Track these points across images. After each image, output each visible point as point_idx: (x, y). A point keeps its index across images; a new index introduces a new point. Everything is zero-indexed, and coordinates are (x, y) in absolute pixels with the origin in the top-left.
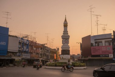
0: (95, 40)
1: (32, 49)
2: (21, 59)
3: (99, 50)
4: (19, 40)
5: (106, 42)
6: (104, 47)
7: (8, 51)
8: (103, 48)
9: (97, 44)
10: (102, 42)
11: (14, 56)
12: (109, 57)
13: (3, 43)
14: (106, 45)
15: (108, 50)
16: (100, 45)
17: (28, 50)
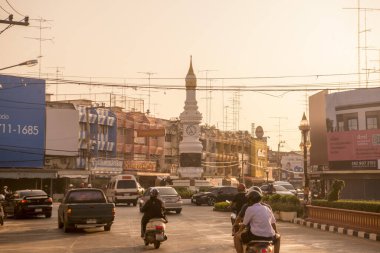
0: (337, 109)
1: (130, 140)
2: (87, 176)
3: (348, 143)
4: (81, 114)
5: (370, 117)
6: (363, 133)
7: (47, 153)
8: (359, 137)
9: (341, 124)
10: (357, 118)
11: (67, 169)
12: (376, 168)
13: (30, 130)
14: (369, 127)
15: (375, 144)
16: (350, 128)
17: (115, 147)
